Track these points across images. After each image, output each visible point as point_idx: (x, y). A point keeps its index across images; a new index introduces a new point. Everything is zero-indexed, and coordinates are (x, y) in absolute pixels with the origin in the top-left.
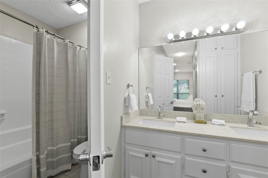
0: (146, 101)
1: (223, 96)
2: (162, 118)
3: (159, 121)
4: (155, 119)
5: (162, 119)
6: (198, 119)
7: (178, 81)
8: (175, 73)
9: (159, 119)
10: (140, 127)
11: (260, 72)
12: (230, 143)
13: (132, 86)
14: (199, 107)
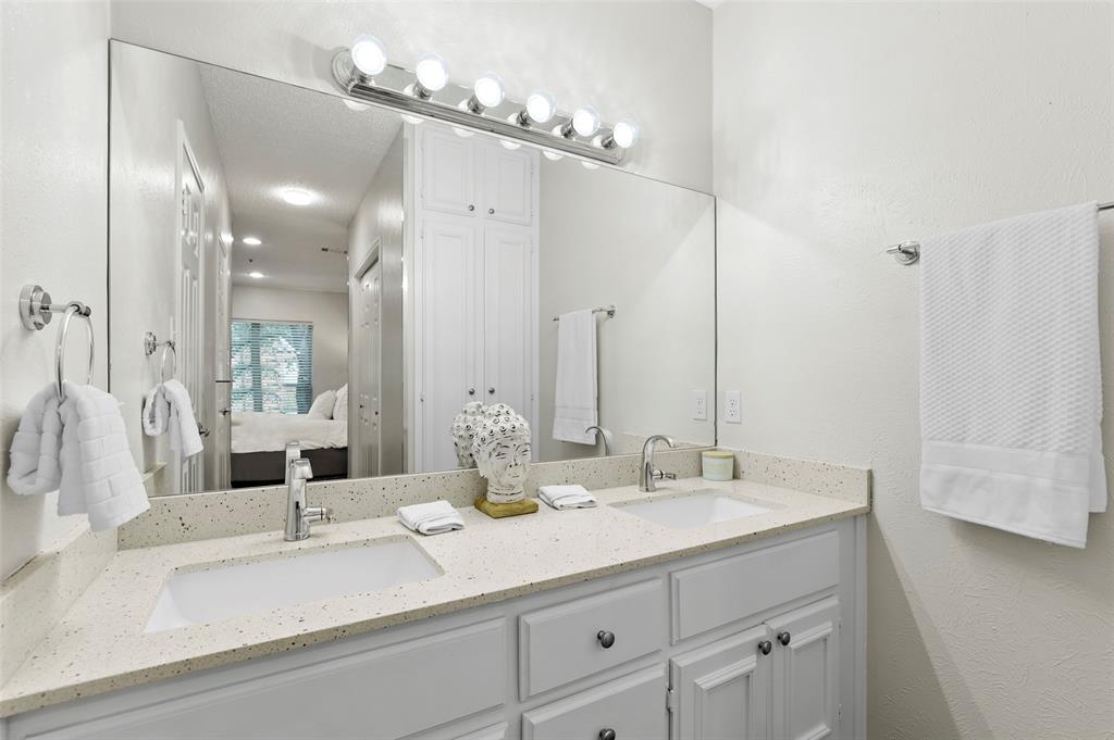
0: (149, 432)
1: (492, 392)
2: (313, 530)
3: (308, 552)
4: (274, 549)
5: (316, 536)
6: (504, 499)
7: (256, 326)
8: (237, 286)
9: (303, 544)
10: (218, 655)
11: (611, 313)
12: (670, 574)
13: (87, 315)
14: (511, 444)
